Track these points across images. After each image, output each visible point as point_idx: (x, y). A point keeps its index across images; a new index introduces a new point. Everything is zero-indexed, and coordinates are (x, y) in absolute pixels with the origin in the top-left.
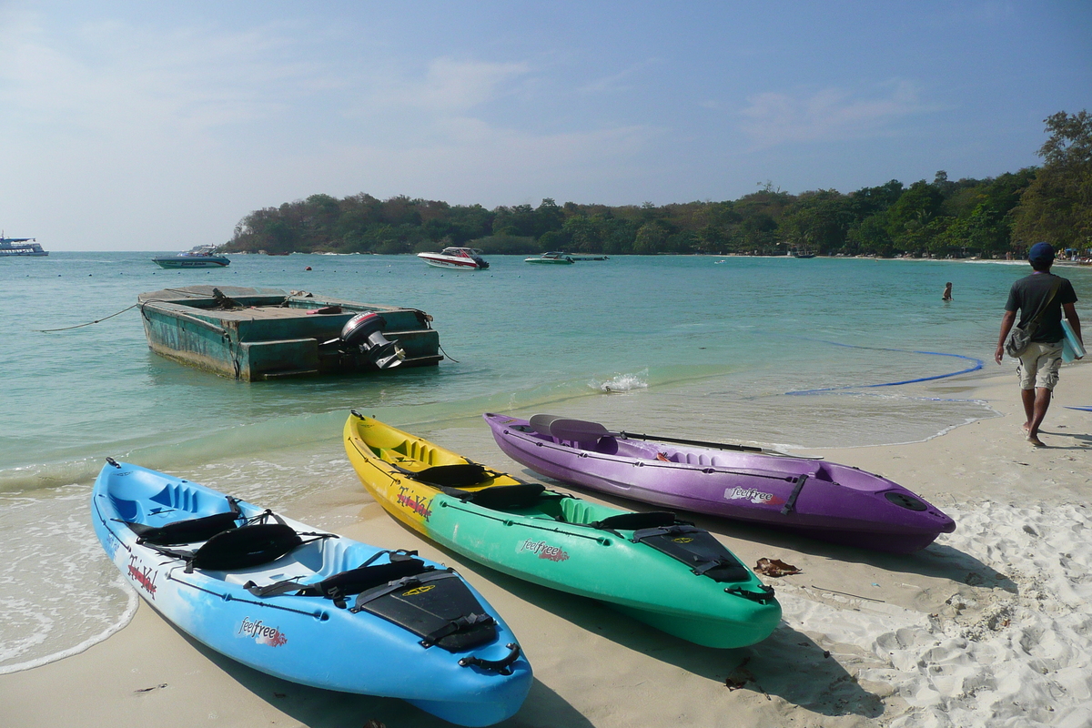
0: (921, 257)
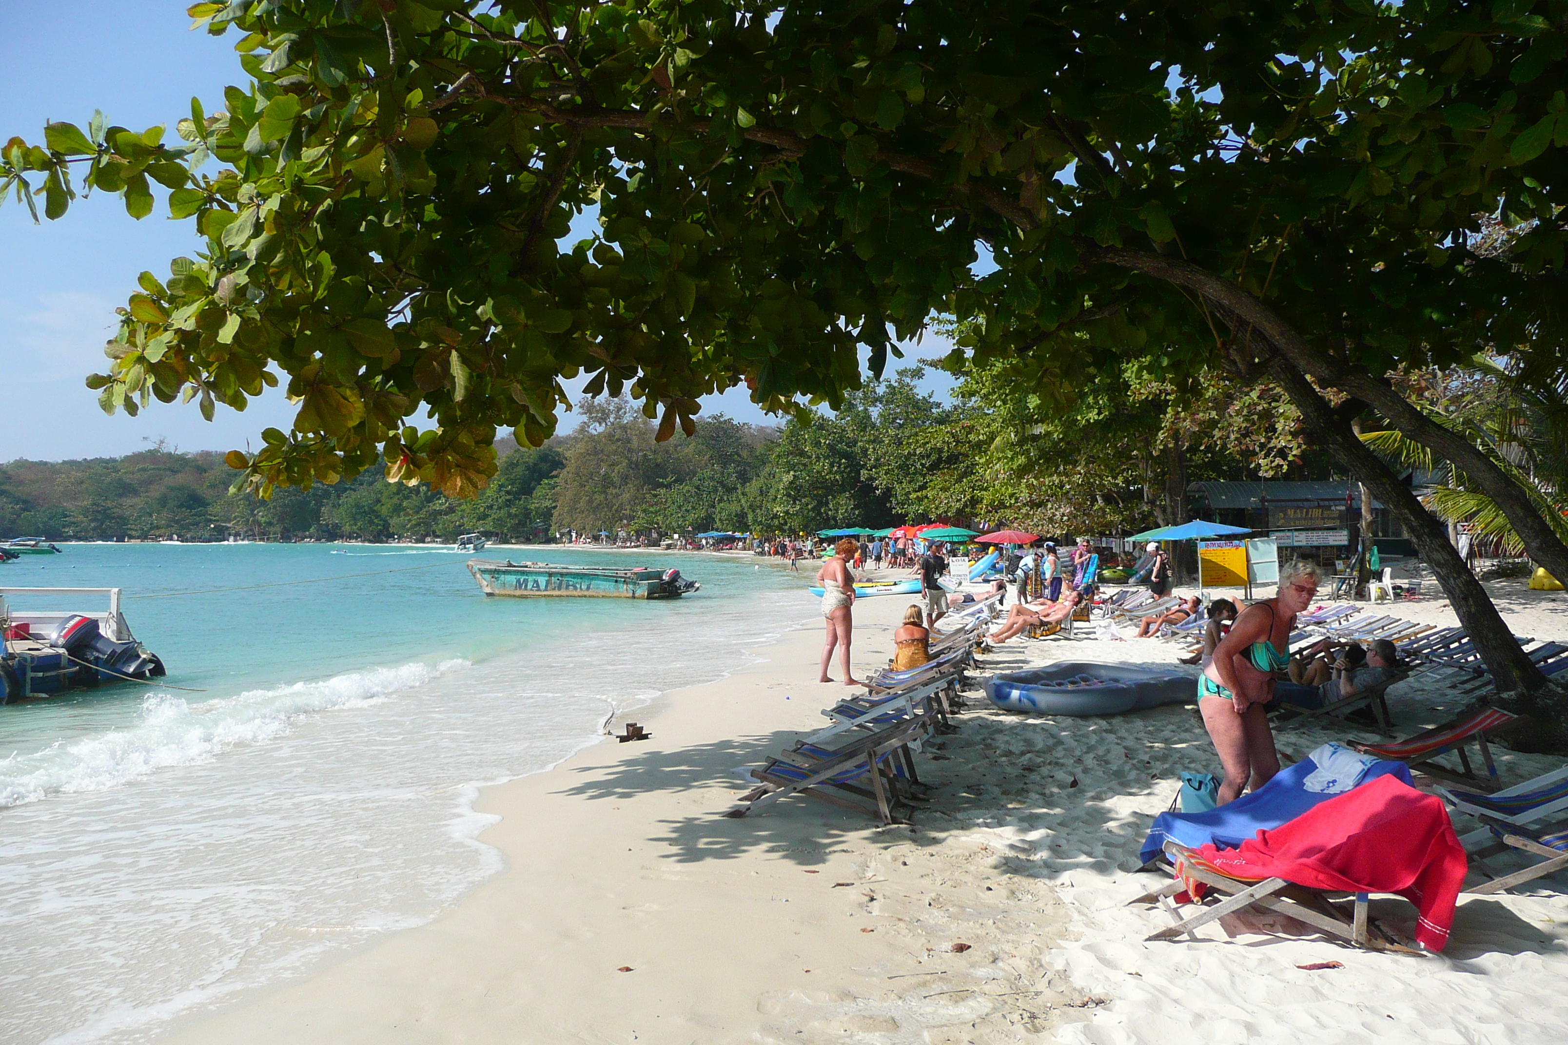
0: (424, 542)
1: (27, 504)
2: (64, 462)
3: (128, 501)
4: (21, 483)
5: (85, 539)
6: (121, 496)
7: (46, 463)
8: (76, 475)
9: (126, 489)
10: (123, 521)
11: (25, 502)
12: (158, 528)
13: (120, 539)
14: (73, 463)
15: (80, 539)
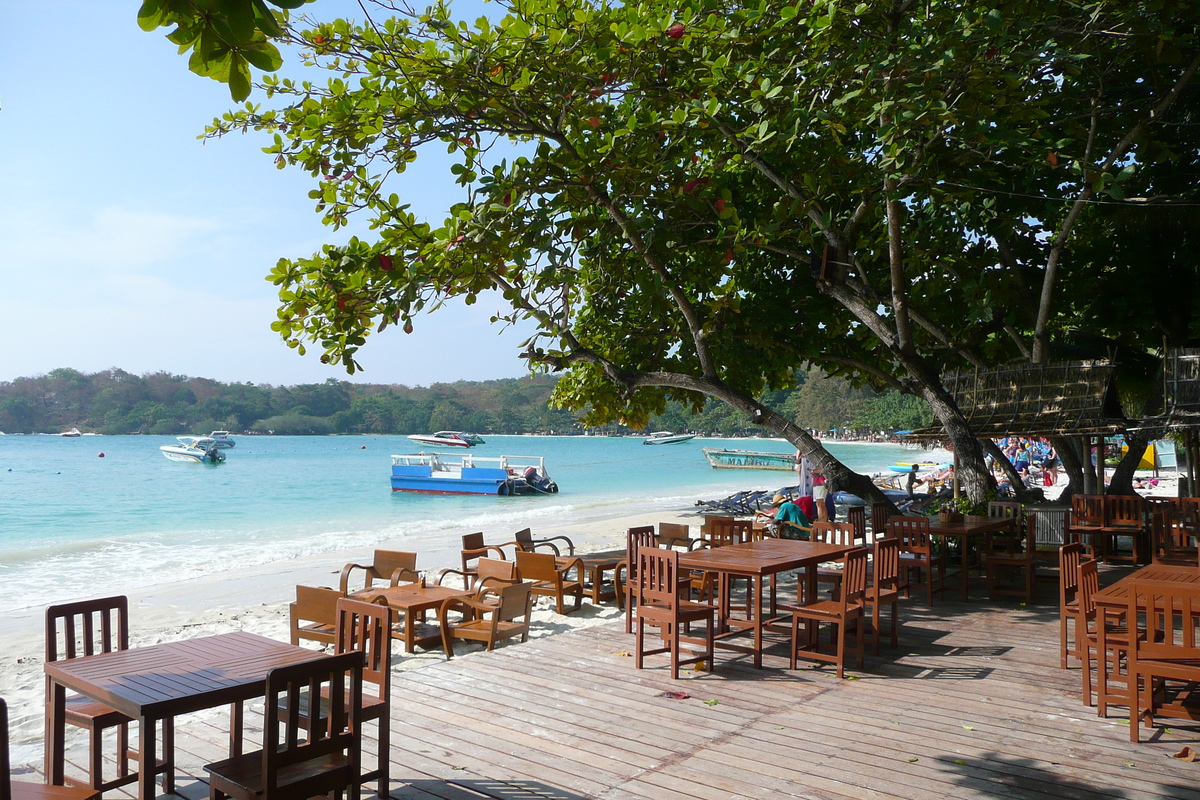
1: (466, 410)
2: (485, 382)
3: (525, 408)
4: (462, 396)
5: (499, 433)
6: (520, 404)
7: (475, 383)
8: (494, 391)
9: (523, 400)
10: (522, 420)
11: (465, 409)
12: (542, 425)
13: (520, 433)
14: (490, 383)
15: (496, 433)
